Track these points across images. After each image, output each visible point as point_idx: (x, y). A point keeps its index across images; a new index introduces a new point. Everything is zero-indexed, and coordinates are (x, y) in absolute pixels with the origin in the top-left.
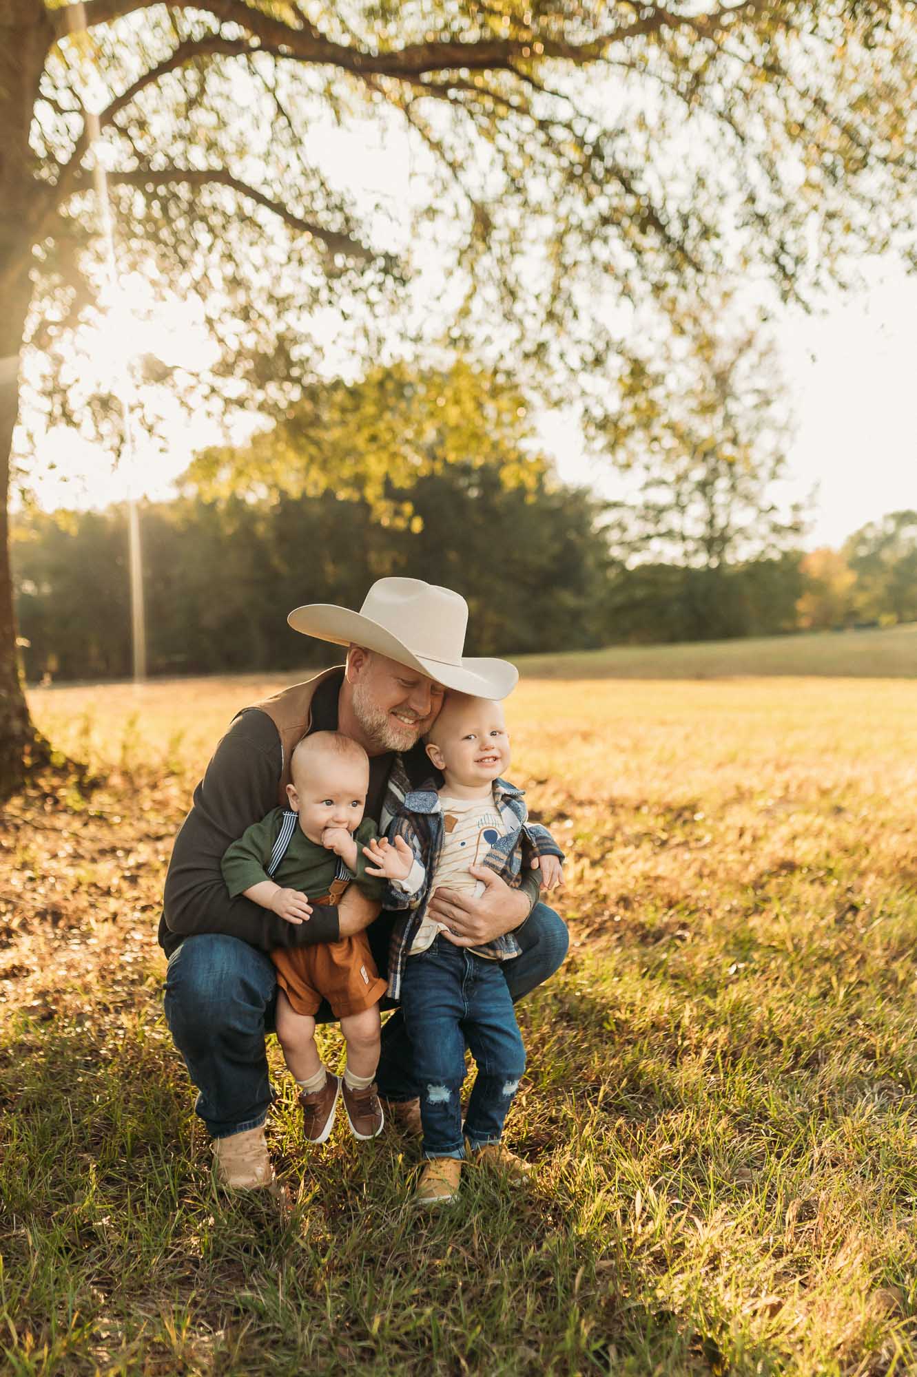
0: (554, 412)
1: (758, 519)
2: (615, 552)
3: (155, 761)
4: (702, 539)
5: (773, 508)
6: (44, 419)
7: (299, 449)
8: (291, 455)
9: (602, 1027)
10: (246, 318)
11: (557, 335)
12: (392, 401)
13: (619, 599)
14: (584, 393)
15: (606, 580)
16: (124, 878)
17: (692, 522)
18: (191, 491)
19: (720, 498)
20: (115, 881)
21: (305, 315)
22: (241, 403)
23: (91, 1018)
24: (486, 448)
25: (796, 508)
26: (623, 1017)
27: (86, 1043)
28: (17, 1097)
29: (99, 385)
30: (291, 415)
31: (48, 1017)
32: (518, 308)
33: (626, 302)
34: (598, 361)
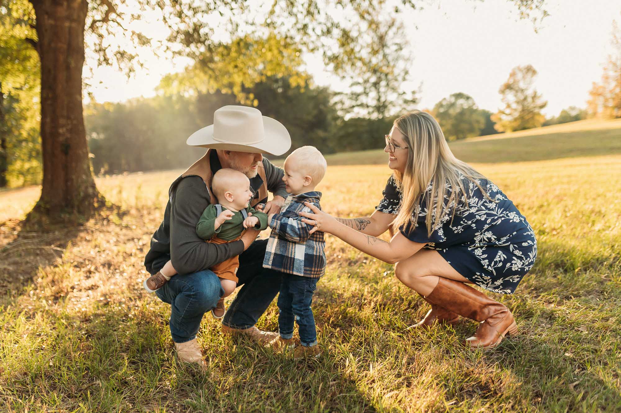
0: (311, 54)
1: (398, 98)
2: (340, 113)
3: (150, 203)
4: (375, 106)
5: (404, 93)
6: (97, 63)
7: (205, 73)
8: (202, 75)
9: (332, 297)
10: (180, 17)
11: (312, 21)
12: (244, 51)
13: (342, 133)
14: (323, 45)
15: (336, 125)
16: (138, 249)
17: (371, 100)
18: (161, 92)
19: (382, 89)
20: (134, 251)
21: (205, 15)
22: (180, 53)
23: (125, 303)
24: (283, 69)
25: (414, 93)
26: (340, 293)
27: (123, 312)
28: (94, 334)
29: (119, 47)
30: (201, 57)
31: (107, 304)
32: (295, 10)
33: (339, 6)
34: (329, 32)
